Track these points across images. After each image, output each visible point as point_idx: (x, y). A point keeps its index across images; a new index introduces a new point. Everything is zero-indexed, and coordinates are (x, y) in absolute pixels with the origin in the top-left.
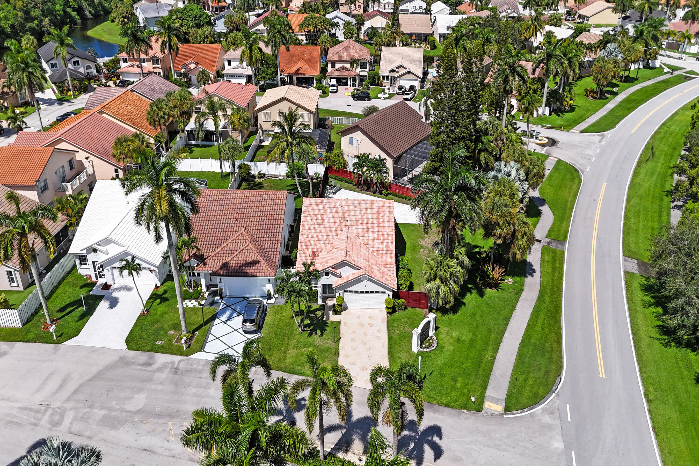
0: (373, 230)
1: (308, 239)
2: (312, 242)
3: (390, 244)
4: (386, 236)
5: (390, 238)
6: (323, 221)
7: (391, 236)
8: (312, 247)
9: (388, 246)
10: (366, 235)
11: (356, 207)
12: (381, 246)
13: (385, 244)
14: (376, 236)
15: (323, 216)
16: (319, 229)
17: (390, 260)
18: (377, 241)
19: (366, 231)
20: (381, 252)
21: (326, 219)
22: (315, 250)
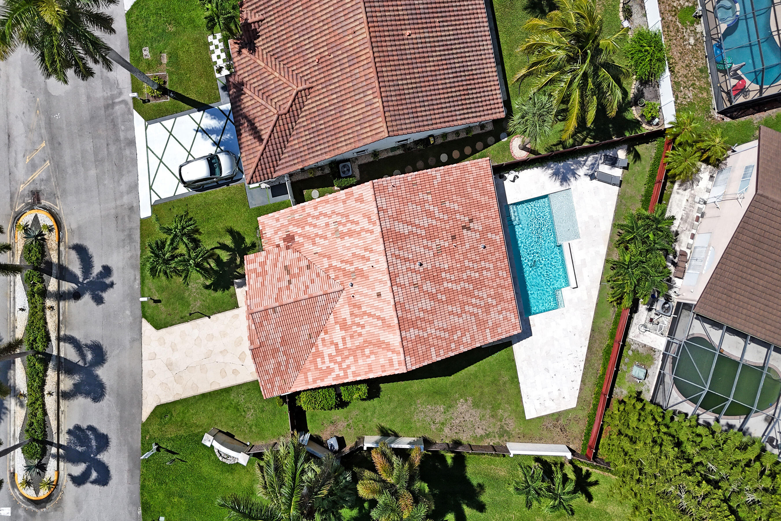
0: (348, 339)
1: (310, 220)
2: (307, 228)
3: (334, 375)
4: (344, 366)
5: (342, 374)
6: (342, 236)
7: (346, 376)
8: (300, 231)
9: (330, 371)
10: (338, 327)
11: (379, 295)
12: (327, 359)
13: (332, 365)
14: (341, 346)
15: (350, 234)
16: (329, 234)
17: (310, 379)
18: (332, 350)
19: (344, 326)
20: (319, 360)
21: (348, 241)
22: (297, 238)
